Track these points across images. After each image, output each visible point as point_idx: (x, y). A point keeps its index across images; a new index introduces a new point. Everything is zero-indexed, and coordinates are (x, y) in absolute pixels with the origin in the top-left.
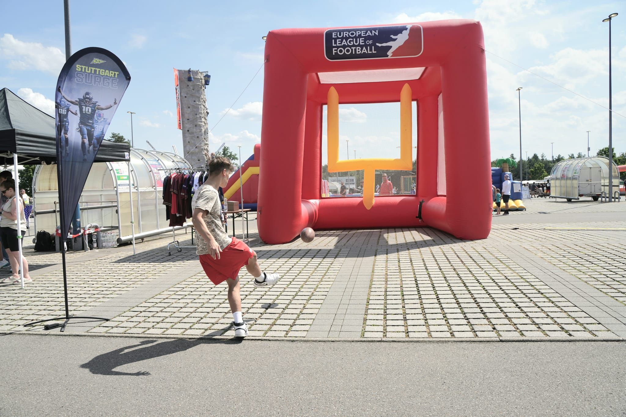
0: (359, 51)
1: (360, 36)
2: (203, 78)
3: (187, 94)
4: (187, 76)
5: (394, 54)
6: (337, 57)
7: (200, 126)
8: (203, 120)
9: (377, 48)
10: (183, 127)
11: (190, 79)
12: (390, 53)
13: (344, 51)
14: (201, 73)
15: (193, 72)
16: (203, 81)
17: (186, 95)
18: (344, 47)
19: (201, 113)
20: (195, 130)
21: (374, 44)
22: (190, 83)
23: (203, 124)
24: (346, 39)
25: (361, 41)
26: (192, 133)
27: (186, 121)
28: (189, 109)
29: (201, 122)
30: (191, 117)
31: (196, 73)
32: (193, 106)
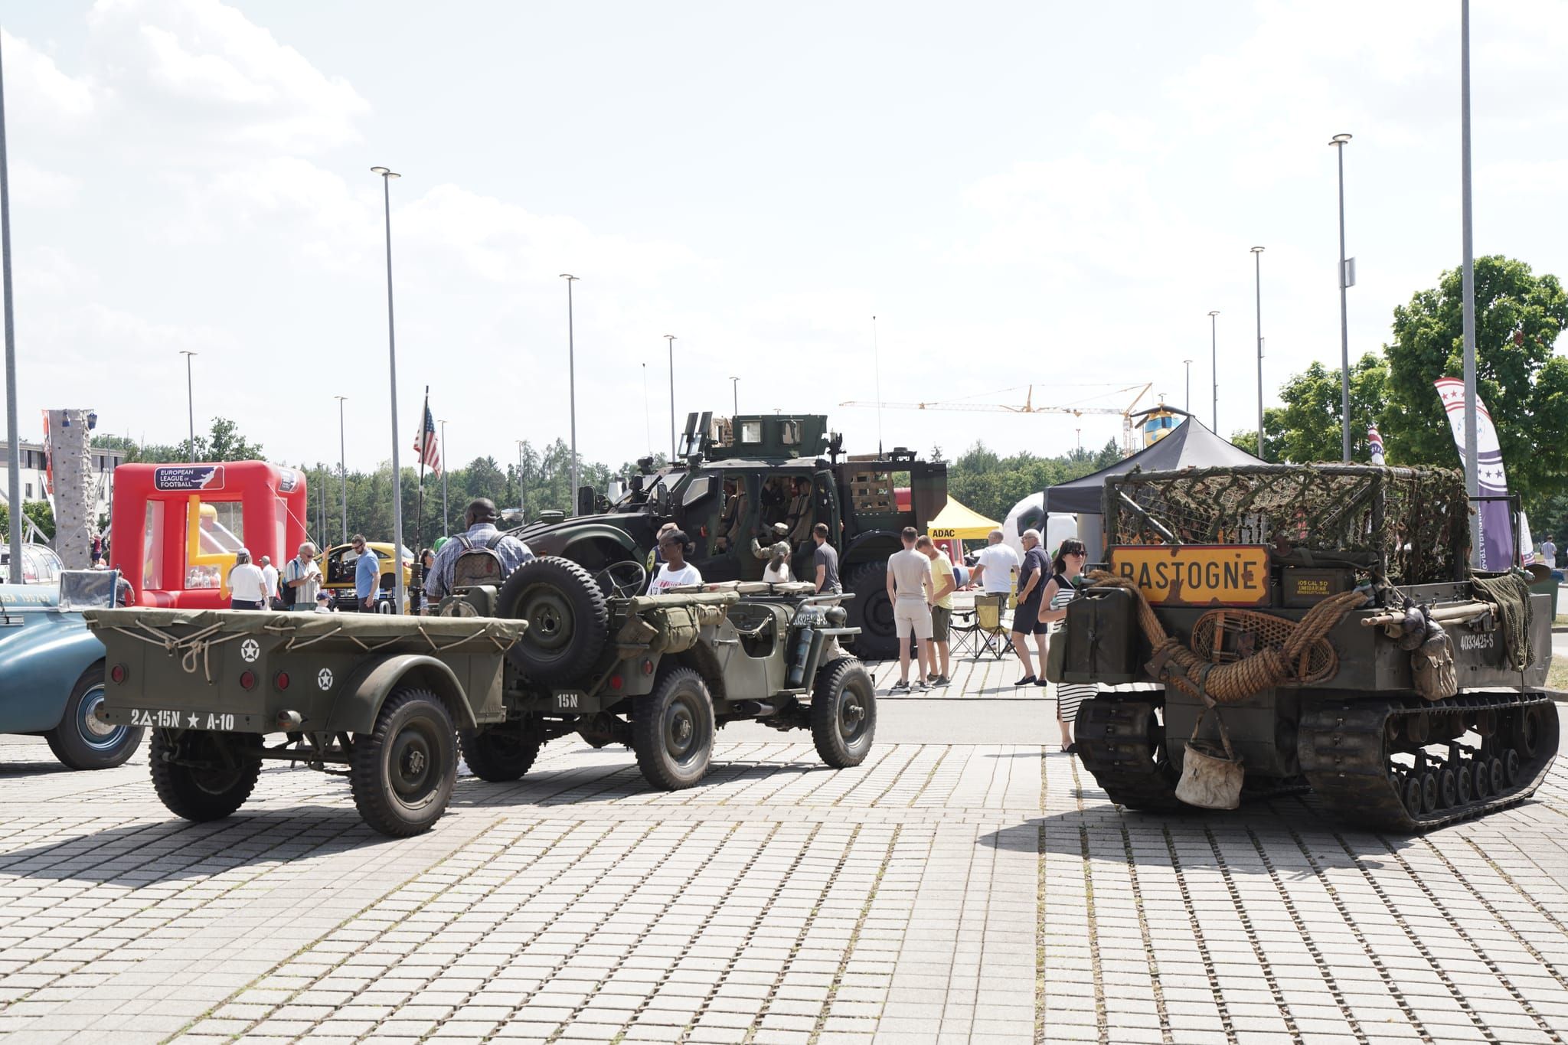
0: (179, 485)
1: (180, 474)
2: (85, 418)
3: (62, 444)
4: (61, 418)
5: (205, 487)
6: (164, 488)
7: (81, 489)
8: (86, 479)
9: (192, 483)
10: (56, 491)
11: (66, 424)
12: (202, 487)
13: (169, 485)
14: (83, 412)
15: (71, 412)
16: (86, 423)
17: (60, 446)
18: (169, 482)
19: (83, 470)
20: (73, 494)
21: (190, 480)
22: (66, 429)
23: (86, 485)
24: (171, 476)
25: (181, 478)
26: (70, 499)
27: (61, 482)
28: (65, 465)
29: (84, 482)
30: (68, 476)
31: (76, 413)
32: (70, 460)
